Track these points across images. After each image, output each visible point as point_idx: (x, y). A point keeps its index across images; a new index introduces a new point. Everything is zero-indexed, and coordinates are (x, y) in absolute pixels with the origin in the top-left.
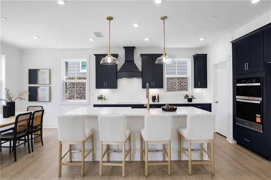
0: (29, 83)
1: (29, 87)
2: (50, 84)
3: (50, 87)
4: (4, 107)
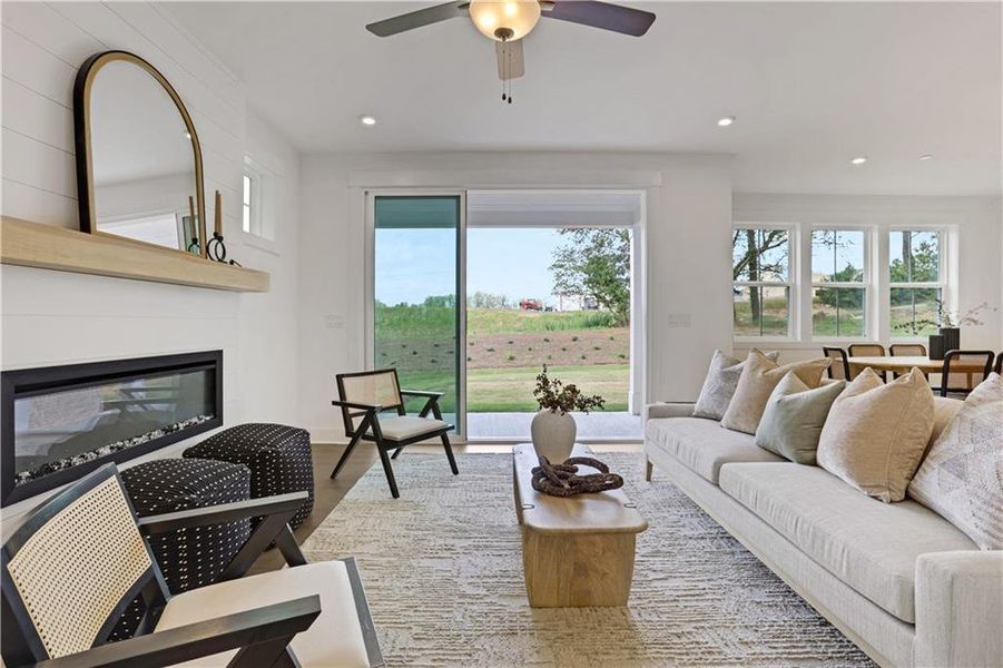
4: (932, 338)
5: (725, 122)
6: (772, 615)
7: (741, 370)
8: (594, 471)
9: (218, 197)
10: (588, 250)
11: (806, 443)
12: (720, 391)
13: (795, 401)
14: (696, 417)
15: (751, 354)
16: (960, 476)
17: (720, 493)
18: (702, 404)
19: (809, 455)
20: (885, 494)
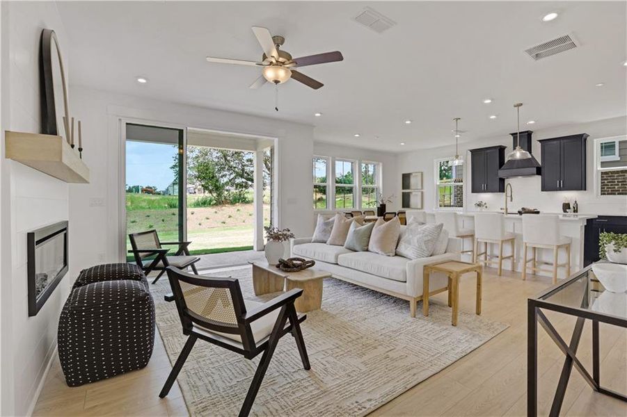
0: (403, 189)
1: (403, 193)
2: (422, 189)
3: (422, 193)
4: (378, 208)
5: (318, 115)
6: (362, 300)
7: (333, 221)
8: (299, 262)
9: (79, 122)
10: (197, 157)
11: (365, 244)
12: (324, 231)
13: (359, 230)
14: (314, 242)
15: (337, 215)
16: (410, 244)
17: (339, 267)
18: (316, 236)
19: (366, 248)
20: (391, 254)
